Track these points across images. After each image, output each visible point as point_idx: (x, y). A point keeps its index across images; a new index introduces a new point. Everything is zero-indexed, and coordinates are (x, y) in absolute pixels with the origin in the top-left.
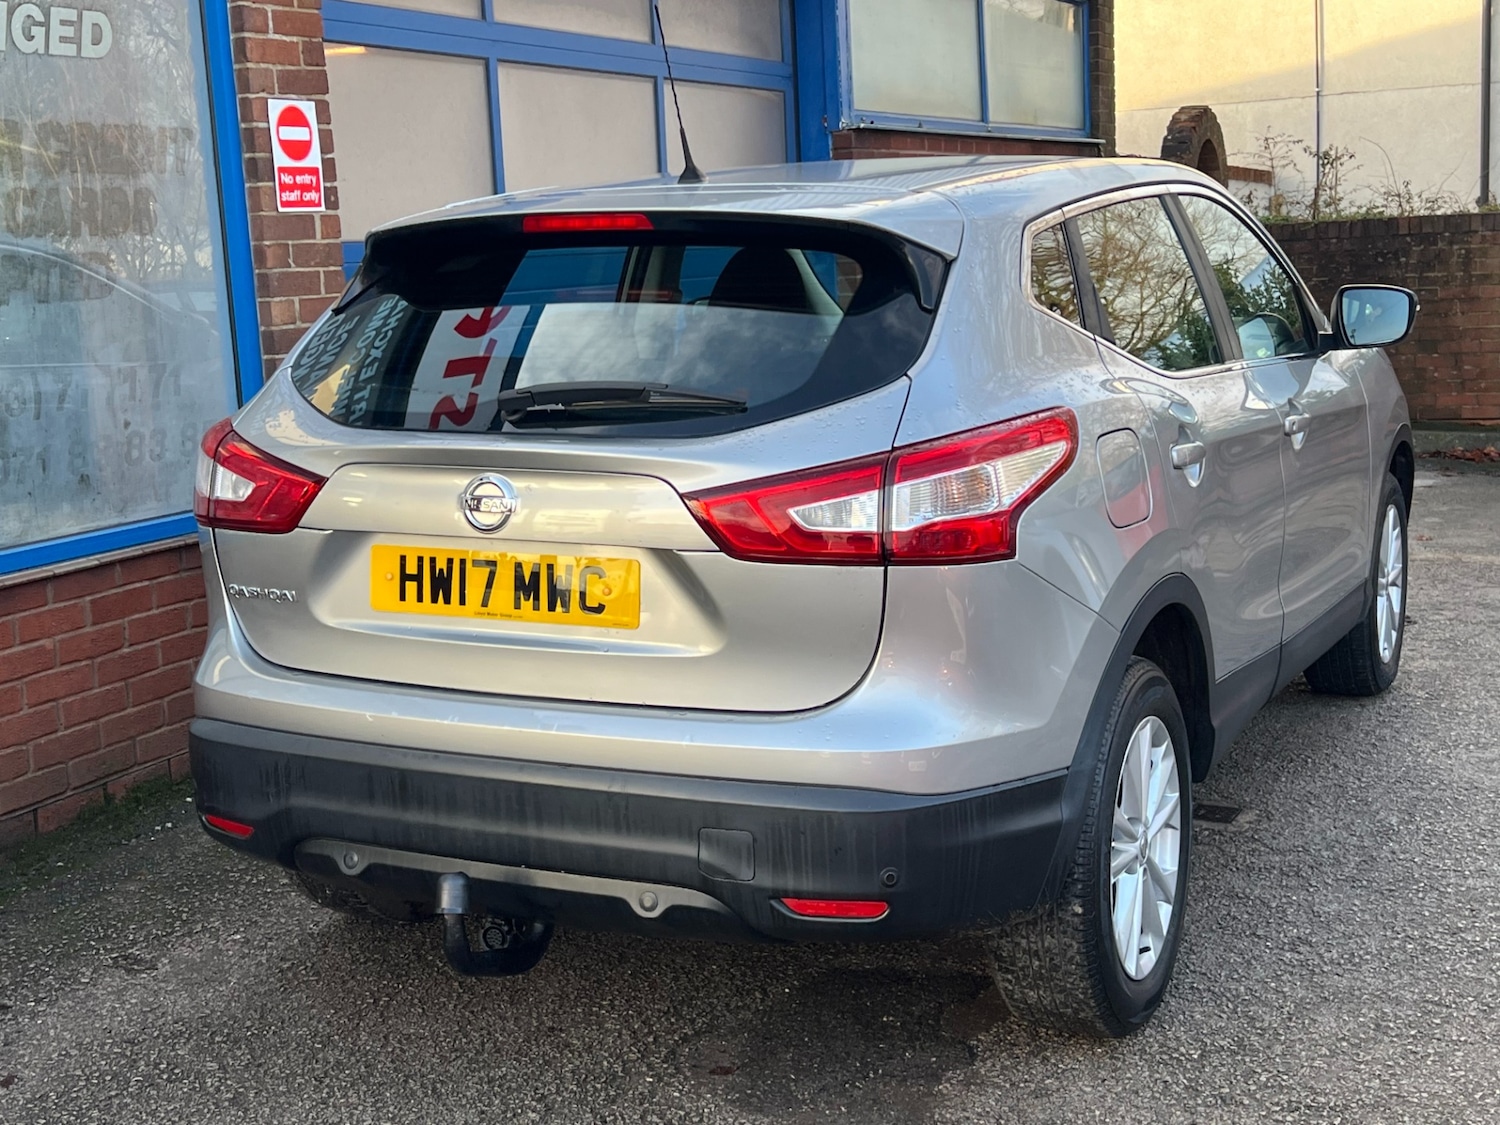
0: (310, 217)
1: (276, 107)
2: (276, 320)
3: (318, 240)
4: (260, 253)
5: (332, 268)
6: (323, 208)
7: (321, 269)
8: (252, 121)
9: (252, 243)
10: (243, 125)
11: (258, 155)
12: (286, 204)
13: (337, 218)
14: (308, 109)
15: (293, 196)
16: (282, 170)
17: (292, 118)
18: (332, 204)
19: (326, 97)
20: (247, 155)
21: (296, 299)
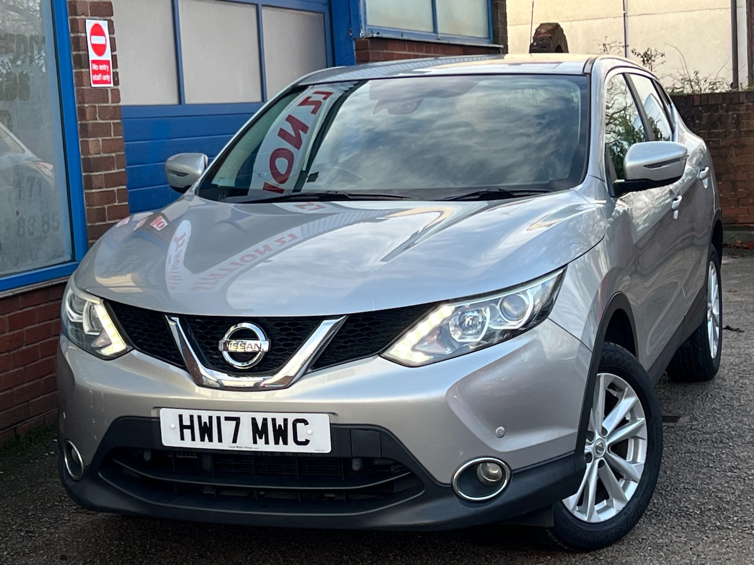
0: (106, 89)
1: (90, 24)
2: (92, 151)
3: (110, 104)
4: (82, 112)
5: (116, 121)
6: (112, 85)
7: (112, 121)
8: (78, 32)
9: (77, 106)
10: (72, 35)
11: (81, 53)
12: (95, 82)
13: (118, 90)
14: (104, 25)
15: (98, 77)
16: (94, 62)
17: (97, 31)
18: (116, 83)
19: (112, 18)
20: (74, 53)
21: (100, 139)
